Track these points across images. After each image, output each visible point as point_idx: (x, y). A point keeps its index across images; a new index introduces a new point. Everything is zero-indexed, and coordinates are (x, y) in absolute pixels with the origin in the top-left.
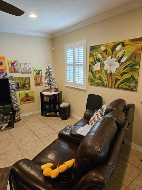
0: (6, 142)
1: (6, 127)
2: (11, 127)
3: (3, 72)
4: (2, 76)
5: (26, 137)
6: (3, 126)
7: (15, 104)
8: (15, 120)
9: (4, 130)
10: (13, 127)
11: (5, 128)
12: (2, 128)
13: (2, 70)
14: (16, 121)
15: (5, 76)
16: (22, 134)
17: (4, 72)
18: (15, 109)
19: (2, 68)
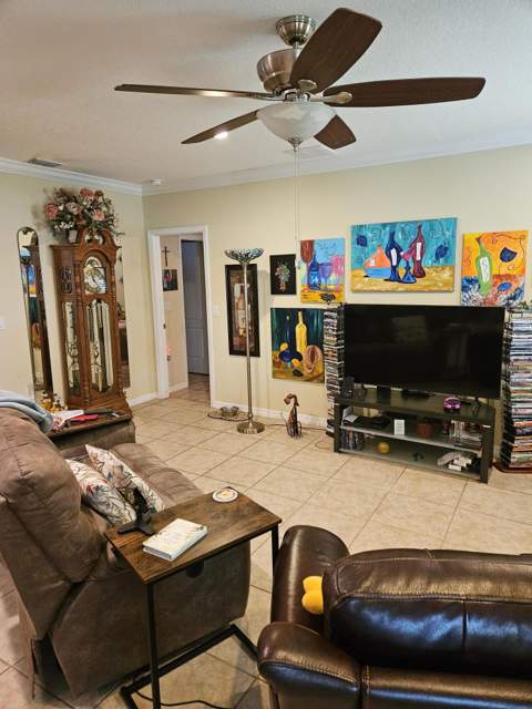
0: (427, 509)
1: (463, 468)
2: (478, 478)
3: (510, 284)
4: (505, 296)
5: (492, 529)
6: (456, 462)
7: (518, 405)
8: (509, 461)
9: (453, 475)
10: (484, 480)
11: (459, 469)
12: (451, 466)
13: (508, 276)
14: (511, 466)
15: (514, 298)
16: (492, 515)
17: (514, 286)
18: (517, 423)
19: (508, 272)
